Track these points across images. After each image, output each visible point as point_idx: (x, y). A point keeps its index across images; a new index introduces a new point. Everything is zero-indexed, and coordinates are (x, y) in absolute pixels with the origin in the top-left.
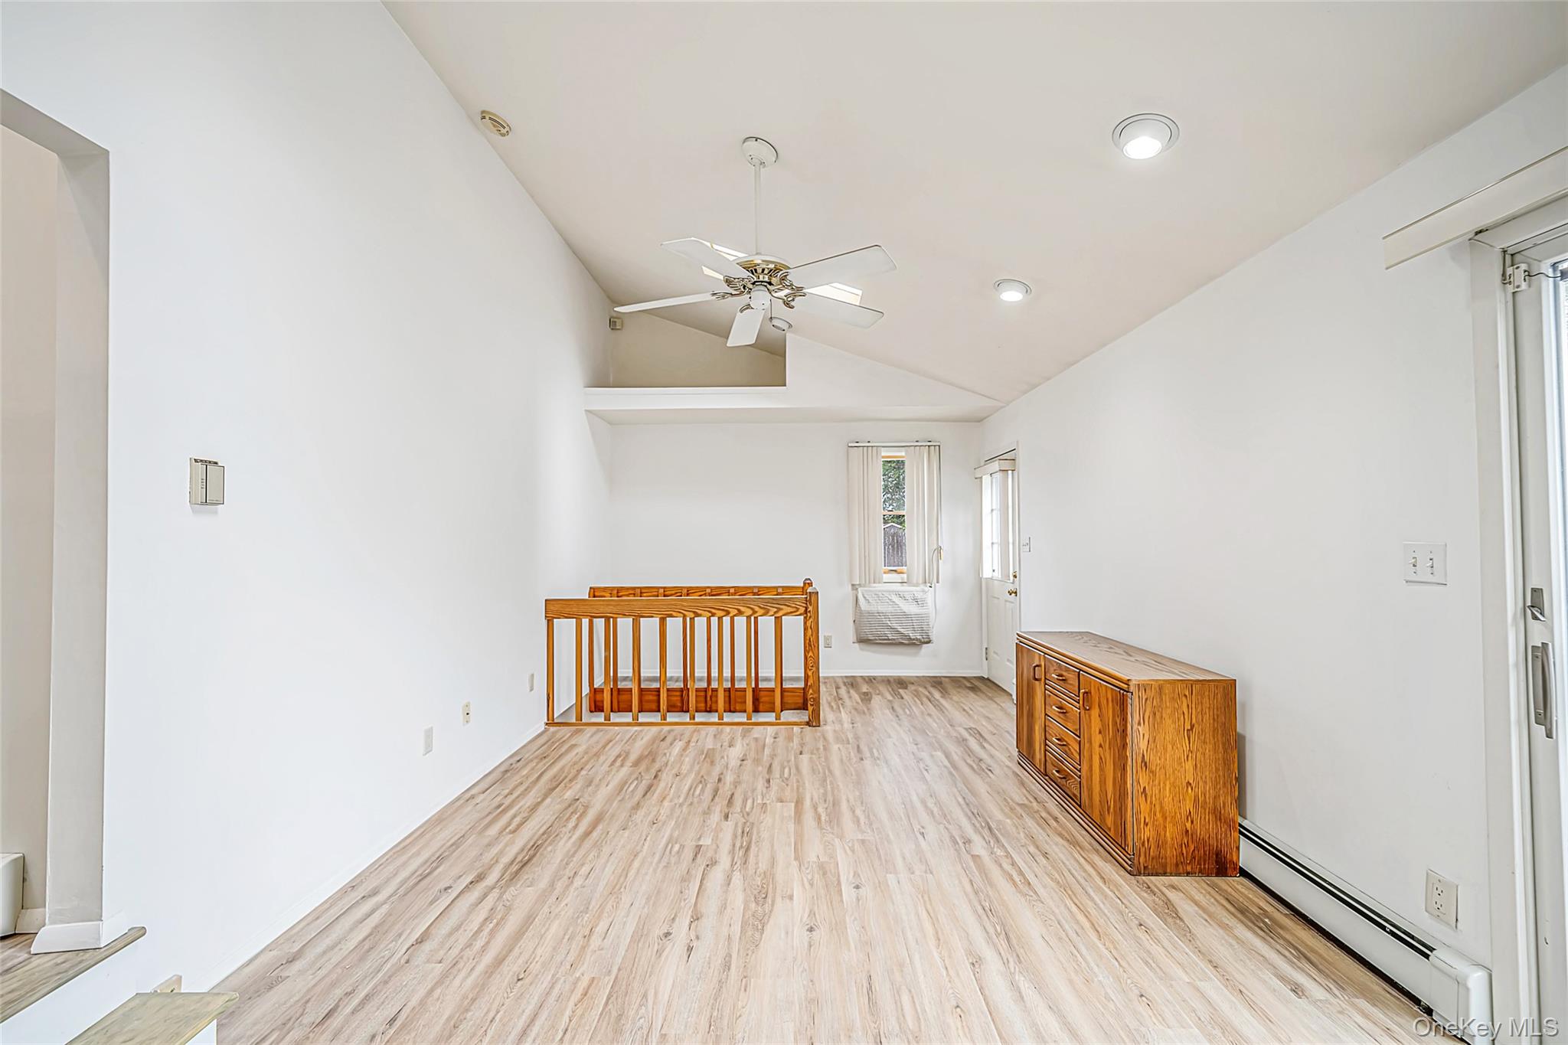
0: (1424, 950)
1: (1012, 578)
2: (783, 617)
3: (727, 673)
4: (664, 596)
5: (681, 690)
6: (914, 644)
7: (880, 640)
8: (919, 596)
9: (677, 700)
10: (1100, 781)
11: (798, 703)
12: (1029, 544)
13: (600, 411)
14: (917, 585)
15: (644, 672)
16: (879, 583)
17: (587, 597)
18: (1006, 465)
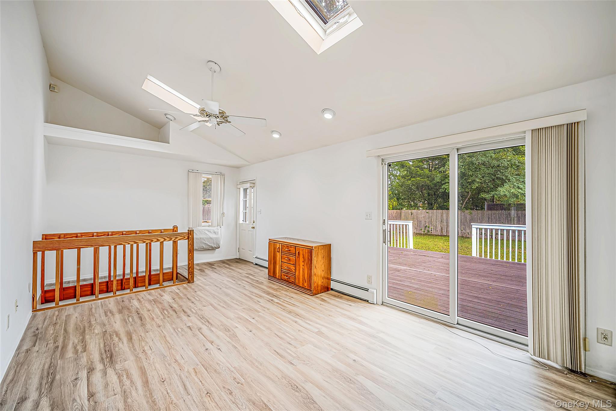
0: (367, 290)
1: (252, 222)
2: (178, 241)
3: (135, 271)
4: (97, 236)
5: (107, 282)
6: (214, 249)
7: (200, 249)
8: (216, 231)
9: (104, 288)
10: (303, 275)
11: (170, 278)
12: (260, 211)
13: (50, 136)
14: (215, 227)
15: (101, 274)
16: (201, 226)
17: (41, 240)
18: (252, 185)
